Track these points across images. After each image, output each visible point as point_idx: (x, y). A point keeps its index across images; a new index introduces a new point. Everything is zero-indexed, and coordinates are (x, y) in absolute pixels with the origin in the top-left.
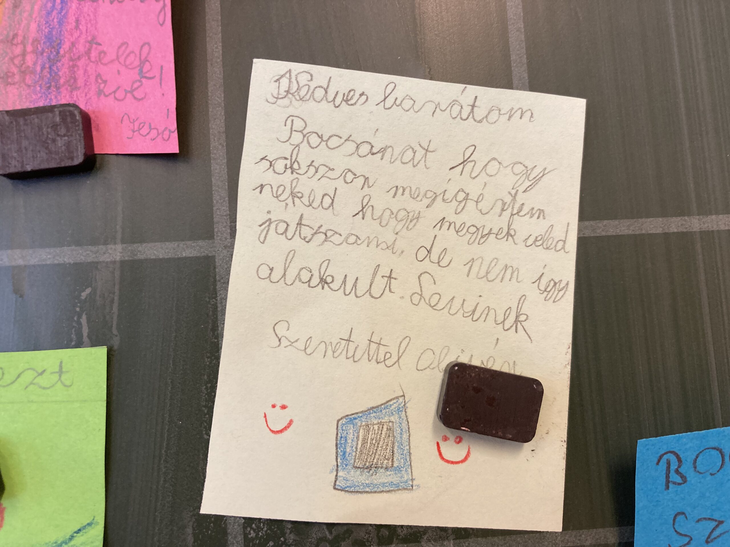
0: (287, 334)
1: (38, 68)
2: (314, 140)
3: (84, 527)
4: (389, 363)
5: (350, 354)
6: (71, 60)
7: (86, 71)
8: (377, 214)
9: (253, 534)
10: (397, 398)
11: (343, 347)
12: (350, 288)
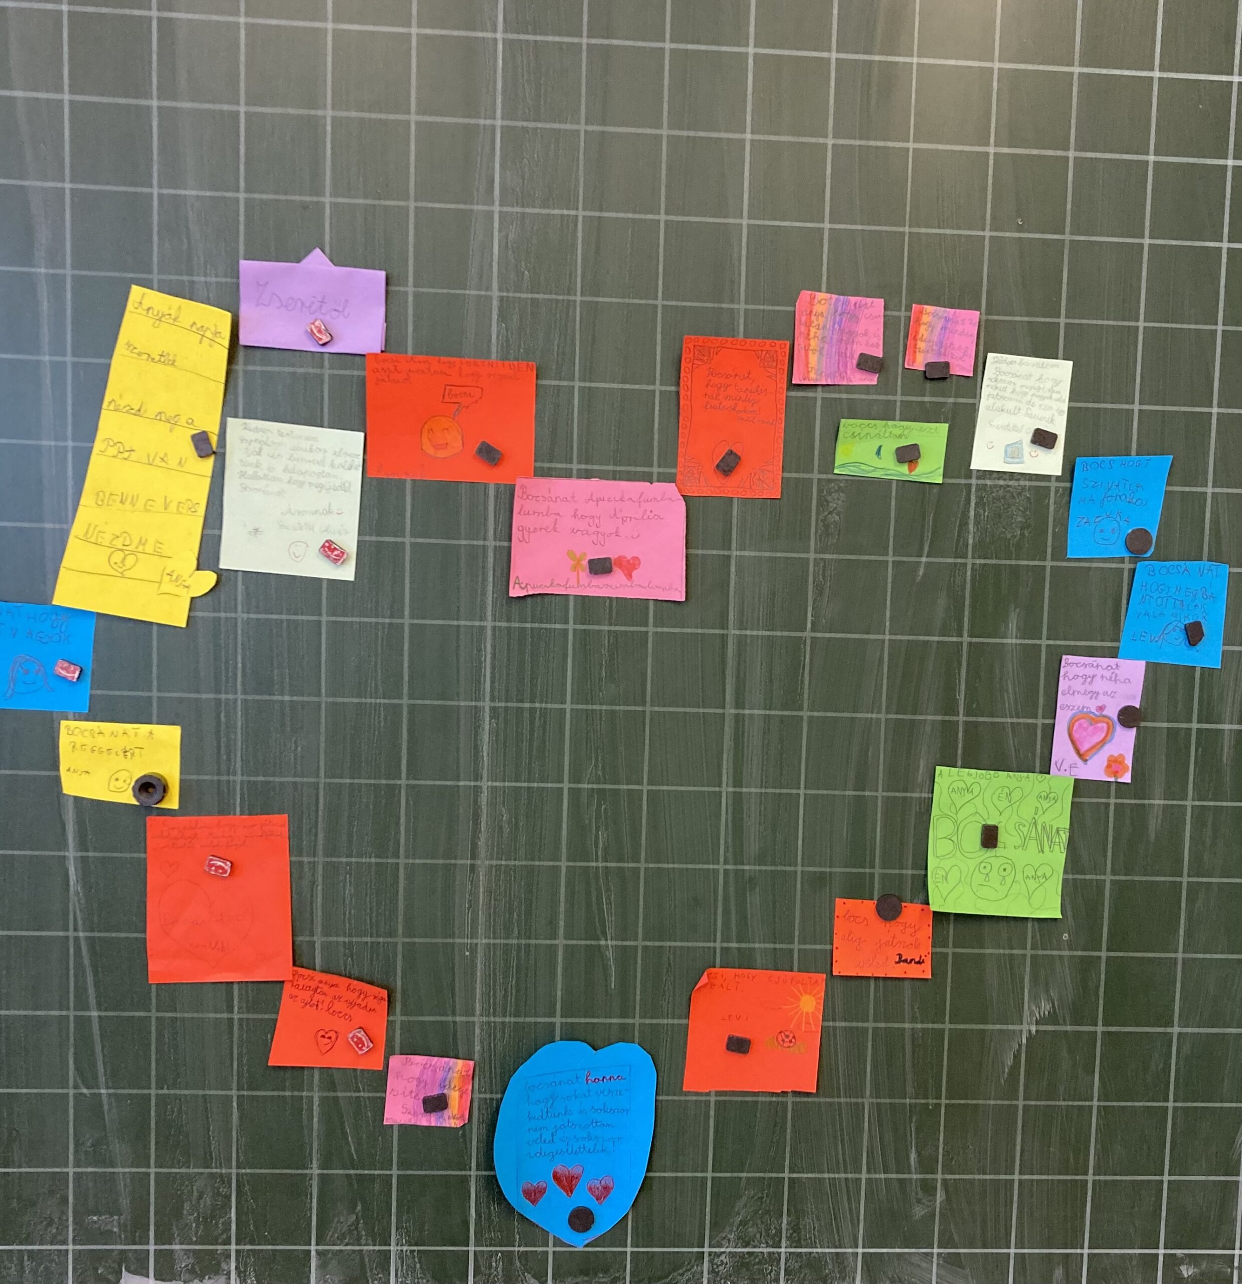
0: (992, 424)
1: (936, 350)
2: (1002, 373)
4: (1019, 432)
5: (1009, 429)
6: (945, 348)
7: (948, 352)
8: (1017, 392)
9: (978, 474)
10: (1020, 440)
11: (1007, 428)
12: (1009, 412)
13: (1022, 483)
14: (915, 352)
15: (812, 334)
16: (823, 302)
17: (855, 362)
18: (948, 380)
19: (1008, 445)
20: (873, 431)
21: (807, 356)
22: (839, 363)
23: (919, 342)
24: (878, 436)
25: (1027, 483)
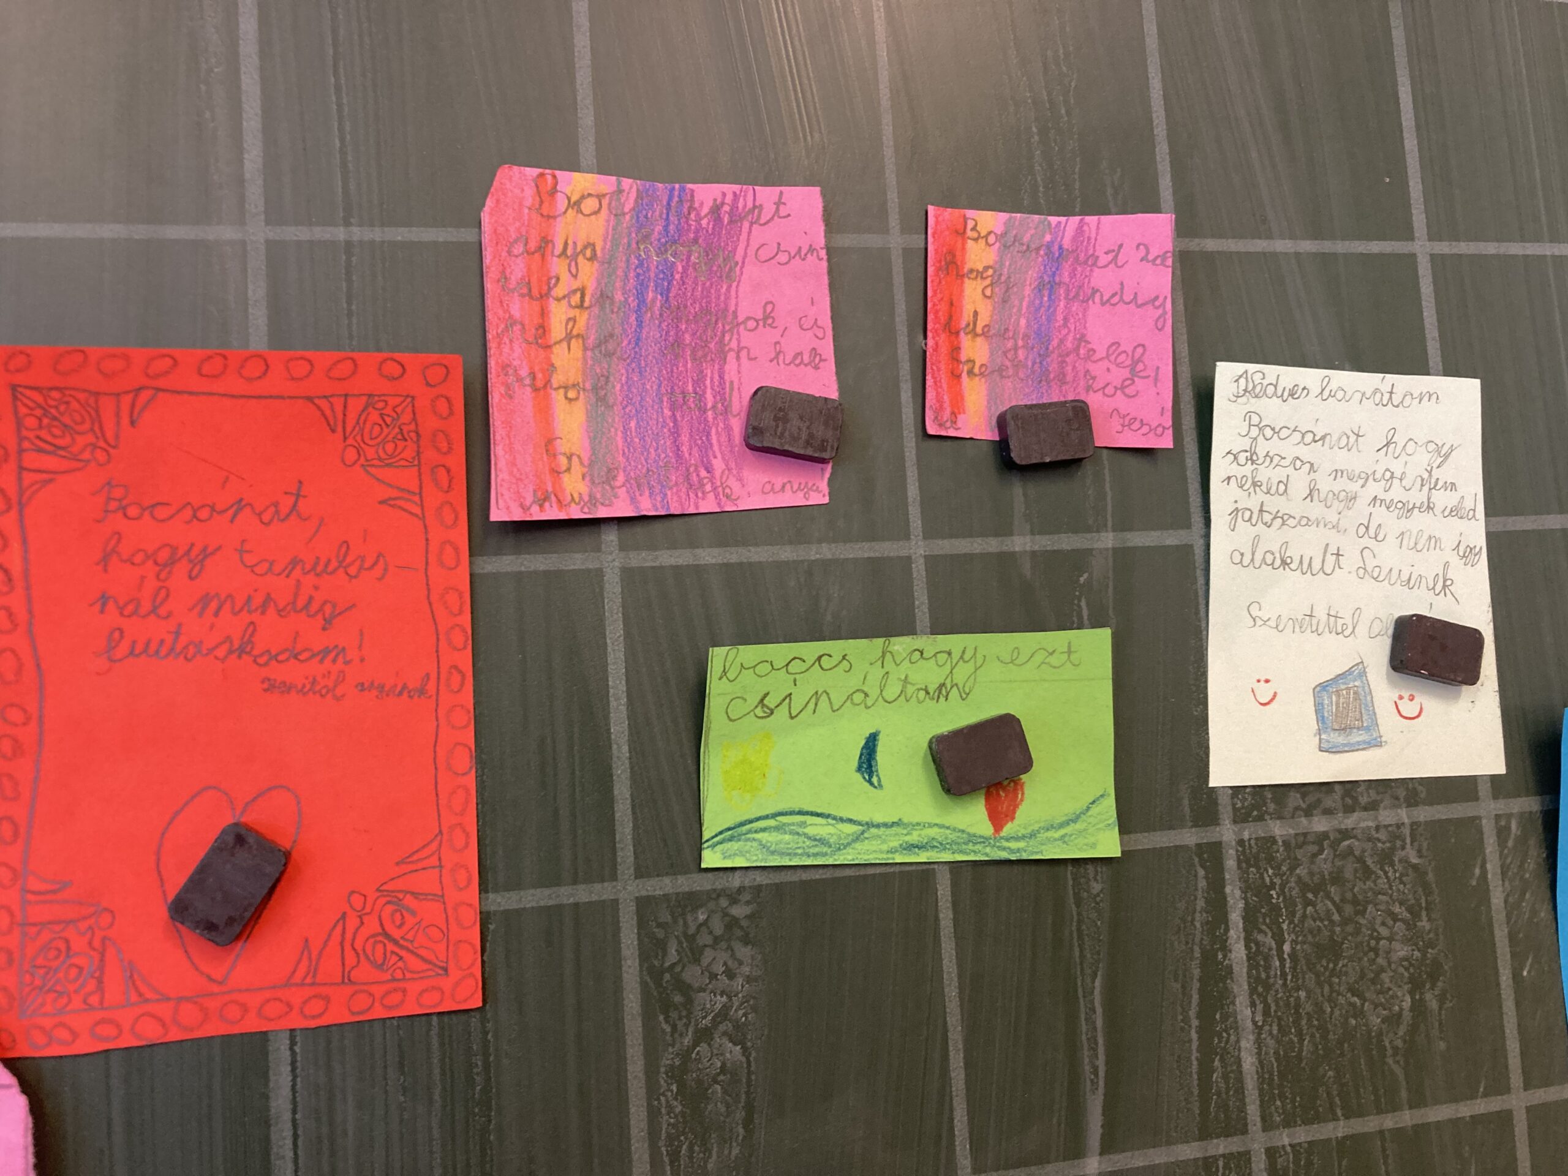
0: (1259, 614)
1: (1030, 364)
2: (1268, 432)
3: (1098, 799)
4: (1347, 633)
5: (1314, 628)
6: (1060, 356)
7: (1074, 367)
8: (1323, 496)
9: (1239, 805)
10: (1357, 664)
11: (1307, 622)
12: (1306, 567)
13: (1387, 816)
14: (956, 376)
15: (557, 330)
16: (590, 205)
17: (737, 426)
18: (1088, 468)
19: (1323, 687)
20: (839, 684)
21: (545, 412)
22: (676, 434)
23: (966, 341)
24: (860, 697)
25: (1404, 815)
